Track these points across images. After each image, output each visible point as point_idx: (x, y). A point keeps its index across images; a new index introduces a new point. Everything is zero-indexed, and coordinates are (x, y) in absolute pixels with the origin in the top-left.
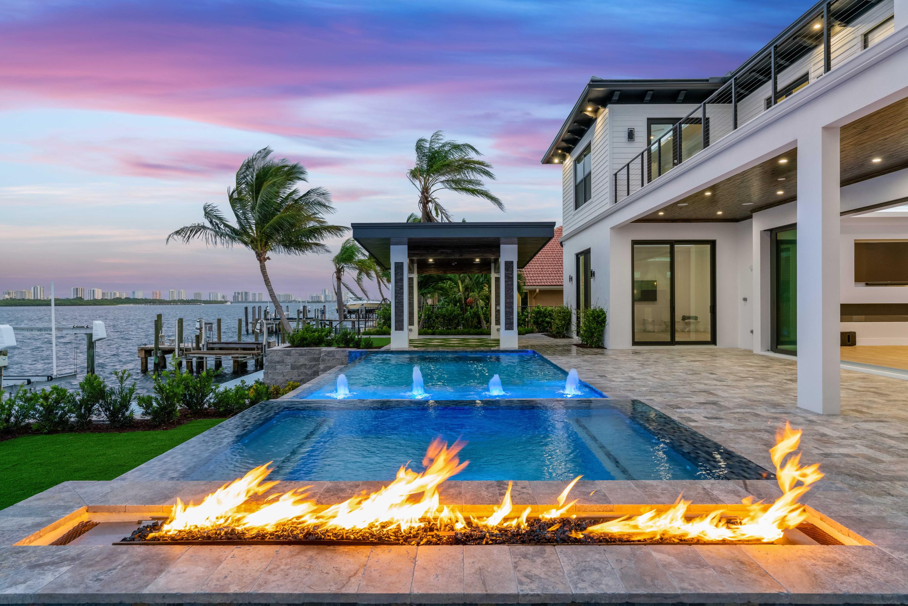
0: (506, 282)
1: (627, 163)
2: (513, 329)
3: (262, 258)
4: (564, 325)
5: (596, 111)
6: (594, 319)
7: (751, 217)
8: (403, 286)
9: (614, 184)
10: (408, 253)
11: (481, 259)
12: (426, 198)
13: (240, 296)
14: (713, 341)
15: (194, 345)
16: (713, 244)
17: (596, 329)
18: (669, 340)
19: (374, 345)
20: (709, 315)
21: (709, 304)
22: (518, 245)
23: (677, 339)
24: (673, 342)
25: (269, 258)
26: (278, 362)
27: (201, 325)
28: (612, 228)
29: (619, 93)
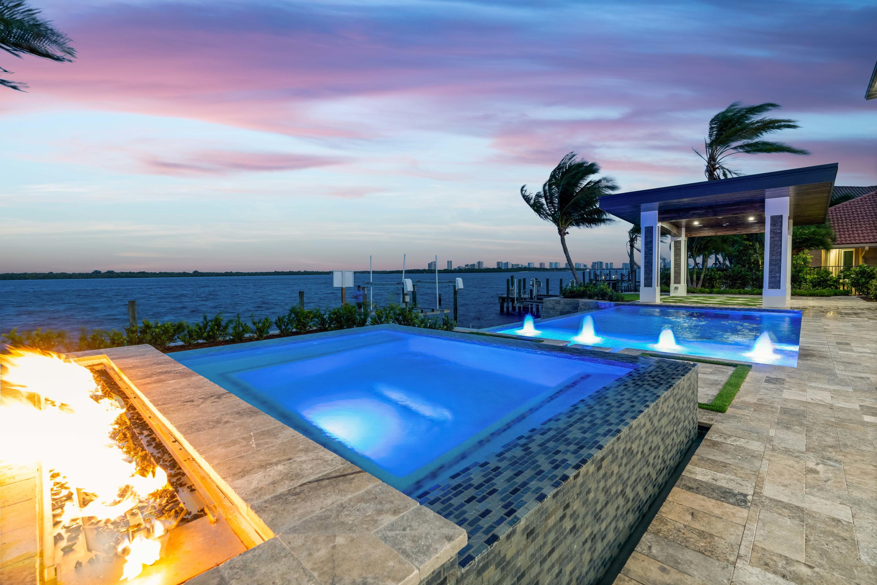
0: (771, 238)
2: (780, 288)
3: (562, 233)
13: (596, 265)
15: (529, 296)
19: (626, 299)
25: (568, 233)
26: (551, 309)
27: (533, 283)
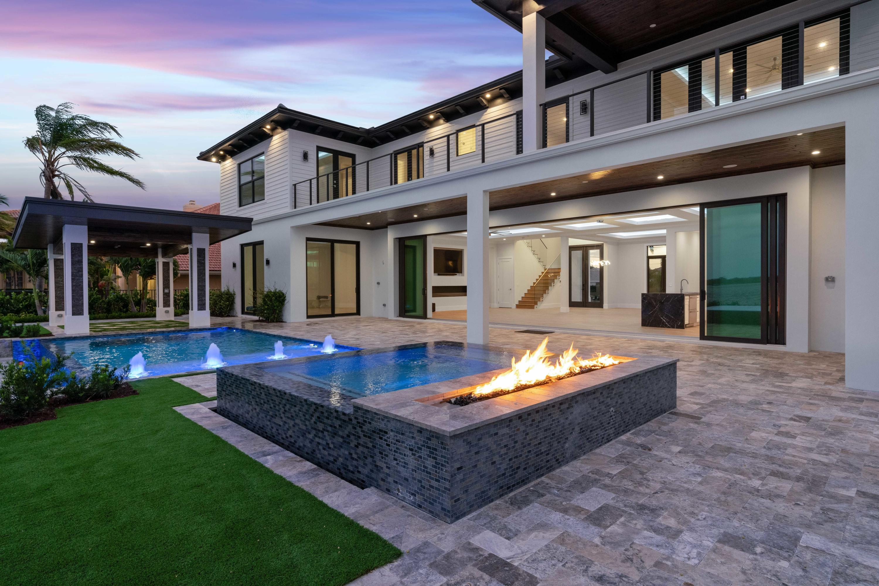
0: (198, 267)
1: (310, 178)
2: (205, 310)
4: (228, 305)
5: (273, 129)
6: (276, 299)
7: (387, 227)
8: (82, 268)
9: (294, 192)
10: (89, 234)
11: (152, 244)
12: (53, 171)
14: (358, 313)
16: (358, 244)
17: (277, 307)
18: (330, 313)
20: (355, 294)
21: (355, 286)
22: (210, 234)
23: (337, 312)
24: (333, 315)
28: (292, 227)
29: (299, 122)
